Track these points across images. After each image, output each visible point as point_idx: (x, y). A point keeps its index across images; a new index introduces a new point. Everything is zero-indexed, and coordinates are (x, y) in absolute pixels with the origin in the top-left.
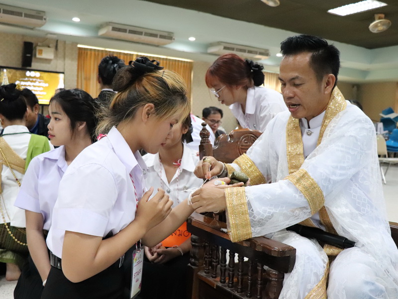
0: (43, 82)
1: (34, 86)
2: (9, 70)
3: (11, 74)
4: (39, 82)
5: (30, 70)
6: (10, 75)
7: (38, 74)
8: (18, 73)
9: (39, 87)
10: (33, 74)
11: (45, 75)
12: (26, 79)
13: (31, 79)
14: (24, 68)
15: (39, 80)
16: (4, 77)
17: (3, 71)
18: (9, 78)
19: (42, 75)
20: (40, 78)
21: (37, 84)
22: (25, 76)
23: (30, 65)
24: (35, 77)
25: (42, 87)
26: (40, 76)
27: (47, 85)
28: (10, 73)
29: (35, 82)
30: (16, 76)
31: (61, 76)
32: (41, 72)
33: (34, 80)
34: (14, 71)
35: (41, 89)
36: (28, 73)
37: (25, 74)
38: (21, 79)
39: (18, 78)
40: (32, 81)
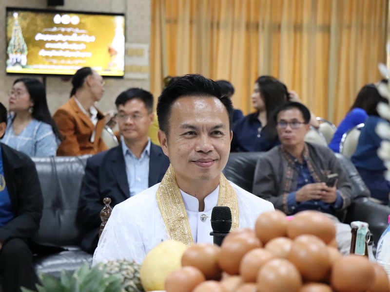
0: (85, 34)
1: (70, 42)
2: (22, 14)
3: (28, 21)
4: (79, 34)
5: (62, 12)
6: (25, 24)
7: (75, 19)
8: (40, 19)
9: (78, 43)
10: (65, 19)
11: (89, 20)
12: (55, 29)
13: (63, 30)
14: (51, 8)
15: (77, 30)
16: (14, 28)
17: (12, 15)
18: (23, 29)
19: (83, 21)
20: (80, 26)
21: (74, 37)
22: (52, 24)
23: (61, 3)
24: (70, 25)
25: (84, 43)
26: (80, 23)
27: (92, 39)
28: (24, 18)
29: (71, 34)
30: (37, 25)
31: (119, 20)
32: (81, 16)
33: (69, 30)
34: (31, 15)
35: (82, 46)
36: (57, 19)
37: (52, 21)
38: (45, 30)
39: (39, 29)
40: (65, 33)
